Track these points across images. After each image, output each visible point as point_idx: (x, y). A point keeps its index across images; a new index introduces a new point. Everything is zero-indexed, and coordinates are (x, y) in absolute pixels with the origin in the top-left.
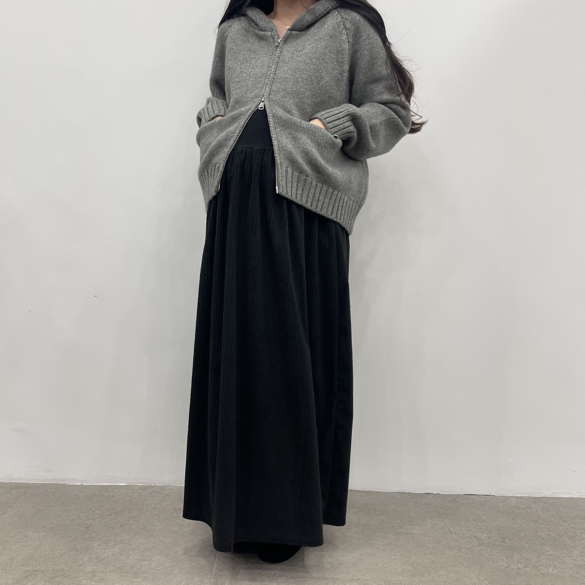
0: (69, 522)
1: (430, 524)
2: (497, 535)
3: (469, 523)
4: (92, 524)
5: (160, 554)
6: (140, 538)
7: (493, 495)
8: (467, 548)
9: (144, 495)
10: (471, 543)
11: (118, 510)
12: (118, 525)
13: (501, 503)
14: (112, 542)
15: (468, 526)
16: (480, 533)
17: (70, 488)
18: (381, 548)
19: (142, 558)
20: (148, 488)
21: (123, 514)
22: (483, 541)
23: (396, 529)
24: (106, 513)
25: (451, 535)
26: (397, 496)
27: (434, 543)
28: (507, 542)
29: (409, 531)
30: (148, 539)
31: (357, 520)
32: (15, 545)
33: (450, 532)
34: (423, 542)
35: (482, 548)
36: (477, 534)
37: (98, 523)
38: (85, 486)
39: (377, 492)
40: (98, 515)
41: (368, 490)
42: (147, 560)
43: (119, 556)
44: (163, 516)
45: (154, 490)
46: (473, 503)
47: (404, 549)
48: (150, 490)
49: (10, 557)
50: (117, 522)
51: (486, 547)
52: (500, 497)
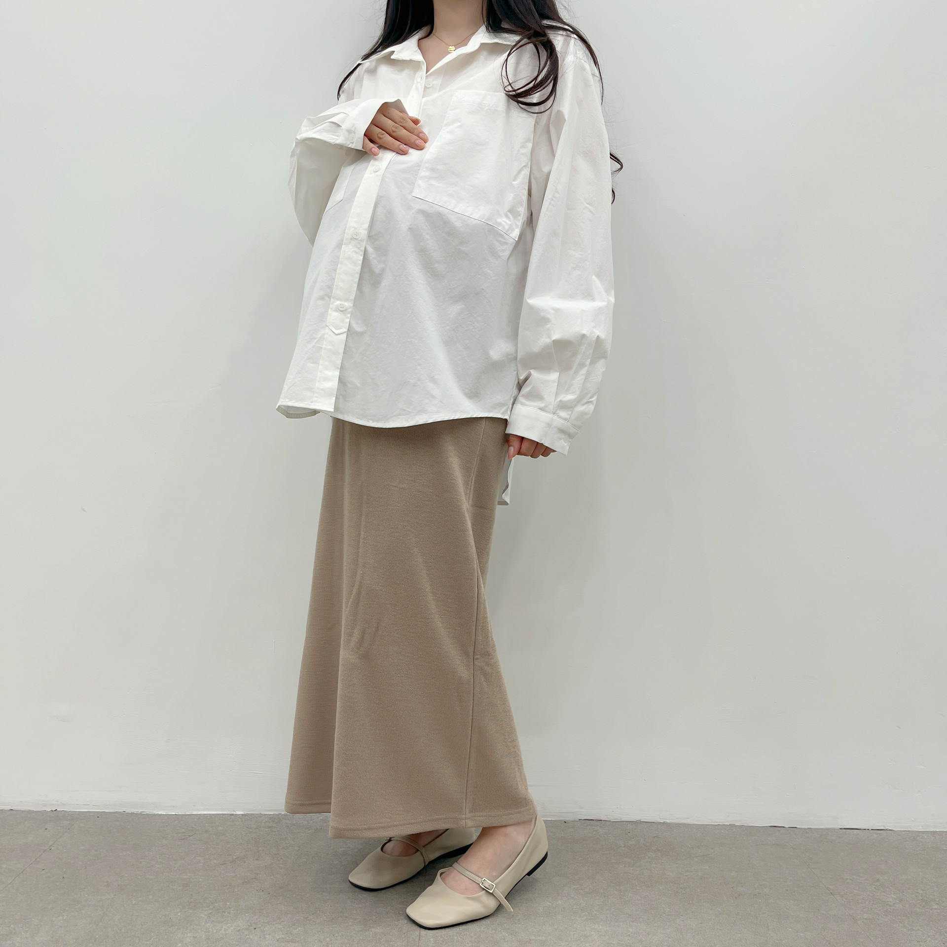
0: (151, 877)
1: (790, 878)
2: (913, 896)
3: (859, 876)
4: (193, 879)
5: (320, 932)
6: (280, 903)
7: (891, 830)
8: (866, 919)
9: (278, 831)
10: (871, 910)
11: (235, 856)
12: (239, 881)
13: (908, 842)
14: (233, 909)
15: (858, 881)
16: (883, 893)
17: (148, 819)
18: (714, 919)
19: (287, 938)
20: (283, 818)
21: (245, 862)
22: (891, 906)
23: (732, 888)
24: (215, 861)
25: (832, 896)
26: (722, 831)
27: (807, 910)
28: (934, 907)
29: (758, 891)
30: (295, 904)
31: (661, 872)
32: (59, 917)
33: (831, 893)
34: (787, 908)
35: (894, 918)
36: (878, 896)
37: (202, 877)
38: (174, 816)
39: (685, 824)
40: (201, 864)
41: (668, 821)
42: (298, 942)
43: (246, 935)
44: (316, 865)
45: (295, 822)
46: (857, 843)
47: (755, 921)
48: (287, 821)
49: (52, 938)
50: (236, 875)
51: (899, 917)
52: (904, 833)
